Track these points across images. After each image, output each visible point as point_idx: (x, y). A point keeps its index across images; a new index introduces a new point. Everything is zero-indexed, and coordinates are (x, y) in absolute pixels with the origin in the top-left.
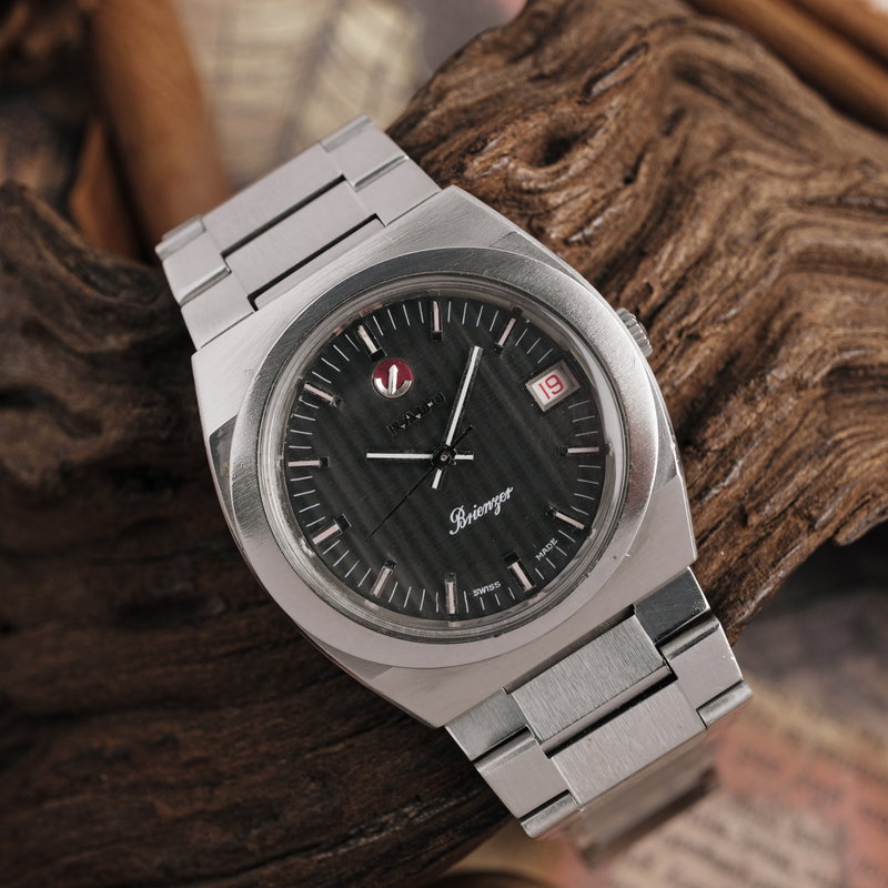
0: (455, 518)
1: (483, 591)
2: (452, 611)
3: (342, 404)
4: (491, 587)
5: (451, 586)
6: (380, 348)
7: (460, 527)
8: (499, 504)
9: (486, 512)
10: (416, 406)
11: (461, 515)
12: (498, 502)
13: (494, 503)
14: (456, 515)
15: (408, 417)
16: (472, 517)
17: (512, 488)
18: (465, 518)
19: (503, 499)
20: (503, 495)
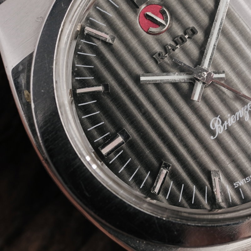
0: (214, 126)
1: (241, 183)
2: (220, 200)
4: (248, 179)
5: (217, 180)
7: (219, 133)
8: (247, 112)
9: (238, 119)
10: (176, 39)
11: (219, 123)
12: (247, 110)
13: (244, 111)
14: (215, 123)
15: (170, 48)
16: (227, 124)
18: (222, 125)
19: (250, 108)
20: (250, 105)
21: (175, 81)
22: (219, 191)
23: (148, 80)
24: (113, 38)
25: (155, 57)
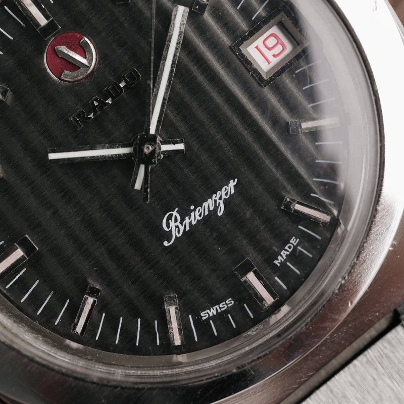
0: (168, 225)
1: (213, 312)
2: (178, 341)
3: (9, 94)
4: (223, 306)
5: (172, 311)
6: (51, 19)
7: (176, 235)
8: (221, 202)
9: (207, 213)
10: (105, 89)
11: (176, 221)
12: (220, 199)
13: (215, 201)
14: (170, 221)
15: (96, 104)
16: (190, 221)
17: (236, 180)
18: (181, 223)
19: (226, 194)
20: (226, 189)
21: (104, 158)
22: (177, 327)
23: (62, 159)
24: (4, 92)
25: (71, 119)
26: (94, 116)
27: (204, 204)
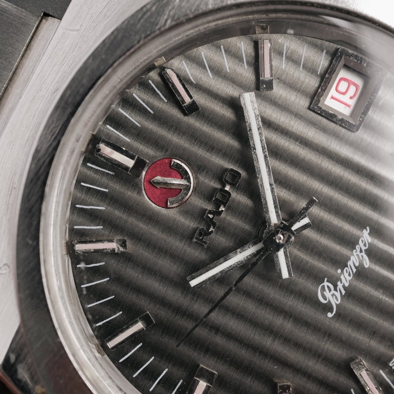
0: (325, 298)
3: (128, 243)
5: (364, 375)
6: (136, 157)
7: (336, 304)
8: (363, 254)
9: (355, 270)
10: (214, 199)
11: (330, 290)
12: (361, 251)
13: (358, 255)
14: (325, 293)
15: (211, 216)
16: (342, 284)
17: (368, 228)
18: (336, 290)
19: (365, 245)
20: (362, 241)
21: (241, 263)
22: (374, 387)
23: (203, 282)
24: (122, 244)
25: (195, 240)
26: (214, 228)
27: (349, 264)
